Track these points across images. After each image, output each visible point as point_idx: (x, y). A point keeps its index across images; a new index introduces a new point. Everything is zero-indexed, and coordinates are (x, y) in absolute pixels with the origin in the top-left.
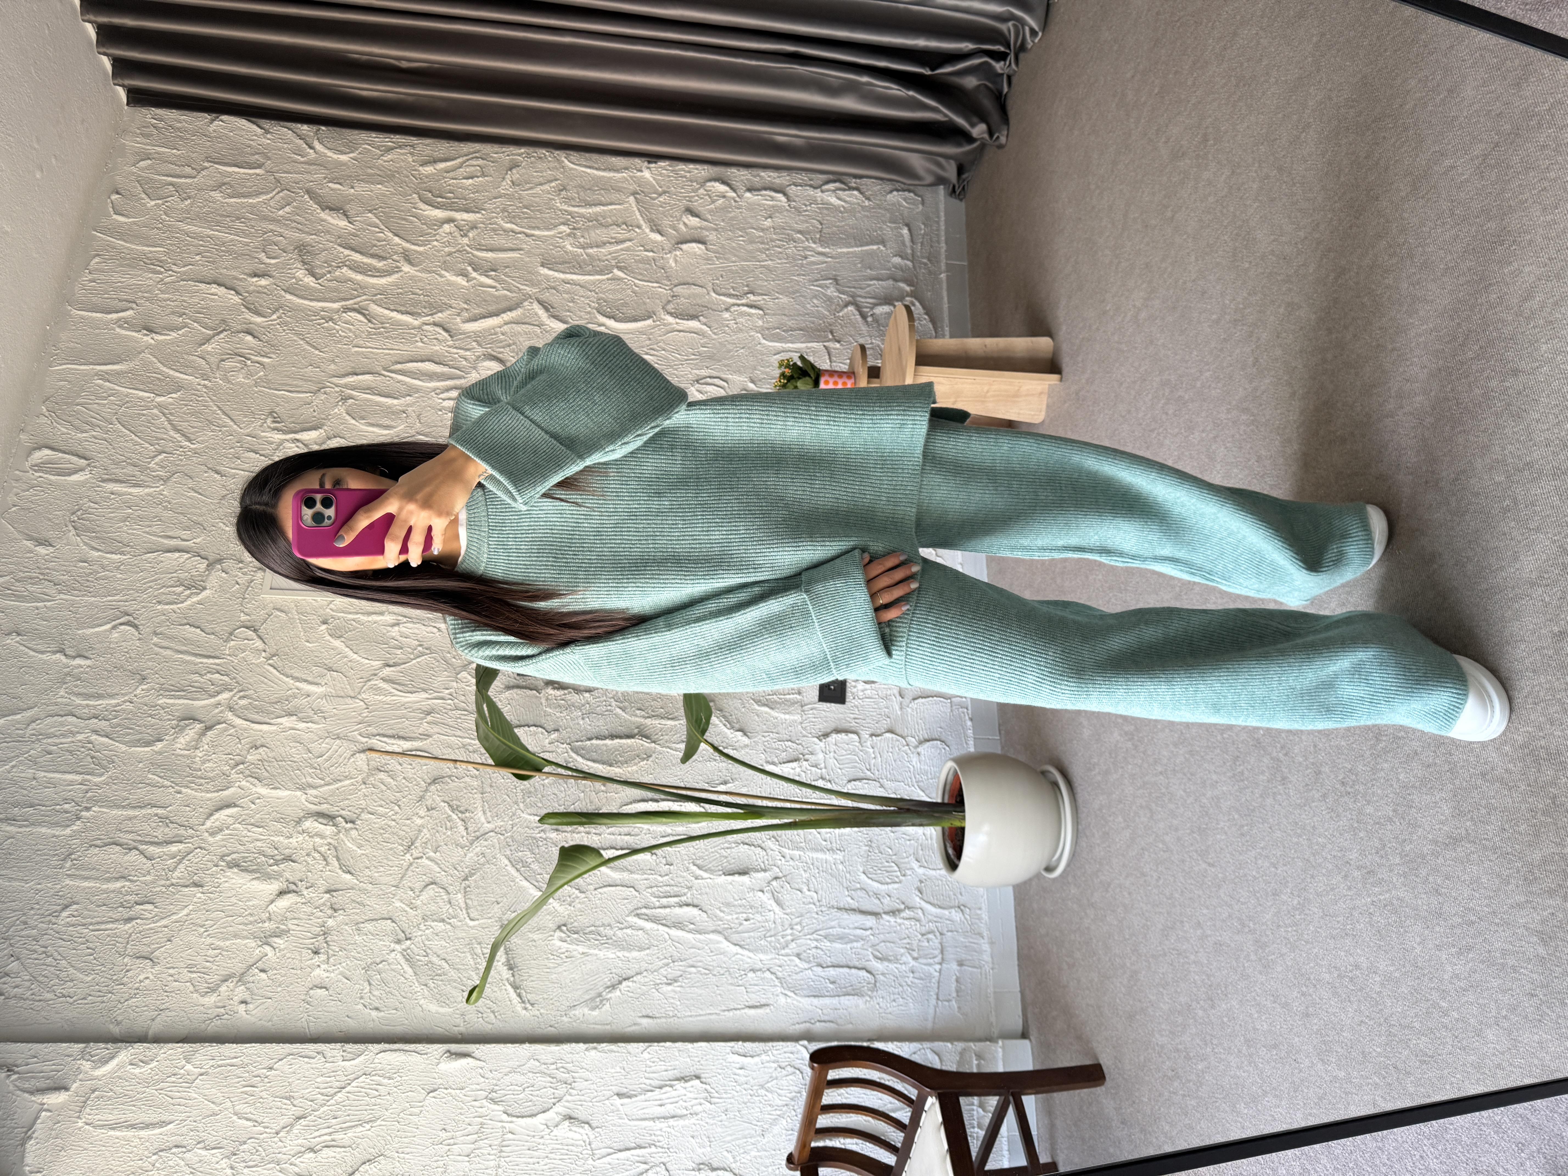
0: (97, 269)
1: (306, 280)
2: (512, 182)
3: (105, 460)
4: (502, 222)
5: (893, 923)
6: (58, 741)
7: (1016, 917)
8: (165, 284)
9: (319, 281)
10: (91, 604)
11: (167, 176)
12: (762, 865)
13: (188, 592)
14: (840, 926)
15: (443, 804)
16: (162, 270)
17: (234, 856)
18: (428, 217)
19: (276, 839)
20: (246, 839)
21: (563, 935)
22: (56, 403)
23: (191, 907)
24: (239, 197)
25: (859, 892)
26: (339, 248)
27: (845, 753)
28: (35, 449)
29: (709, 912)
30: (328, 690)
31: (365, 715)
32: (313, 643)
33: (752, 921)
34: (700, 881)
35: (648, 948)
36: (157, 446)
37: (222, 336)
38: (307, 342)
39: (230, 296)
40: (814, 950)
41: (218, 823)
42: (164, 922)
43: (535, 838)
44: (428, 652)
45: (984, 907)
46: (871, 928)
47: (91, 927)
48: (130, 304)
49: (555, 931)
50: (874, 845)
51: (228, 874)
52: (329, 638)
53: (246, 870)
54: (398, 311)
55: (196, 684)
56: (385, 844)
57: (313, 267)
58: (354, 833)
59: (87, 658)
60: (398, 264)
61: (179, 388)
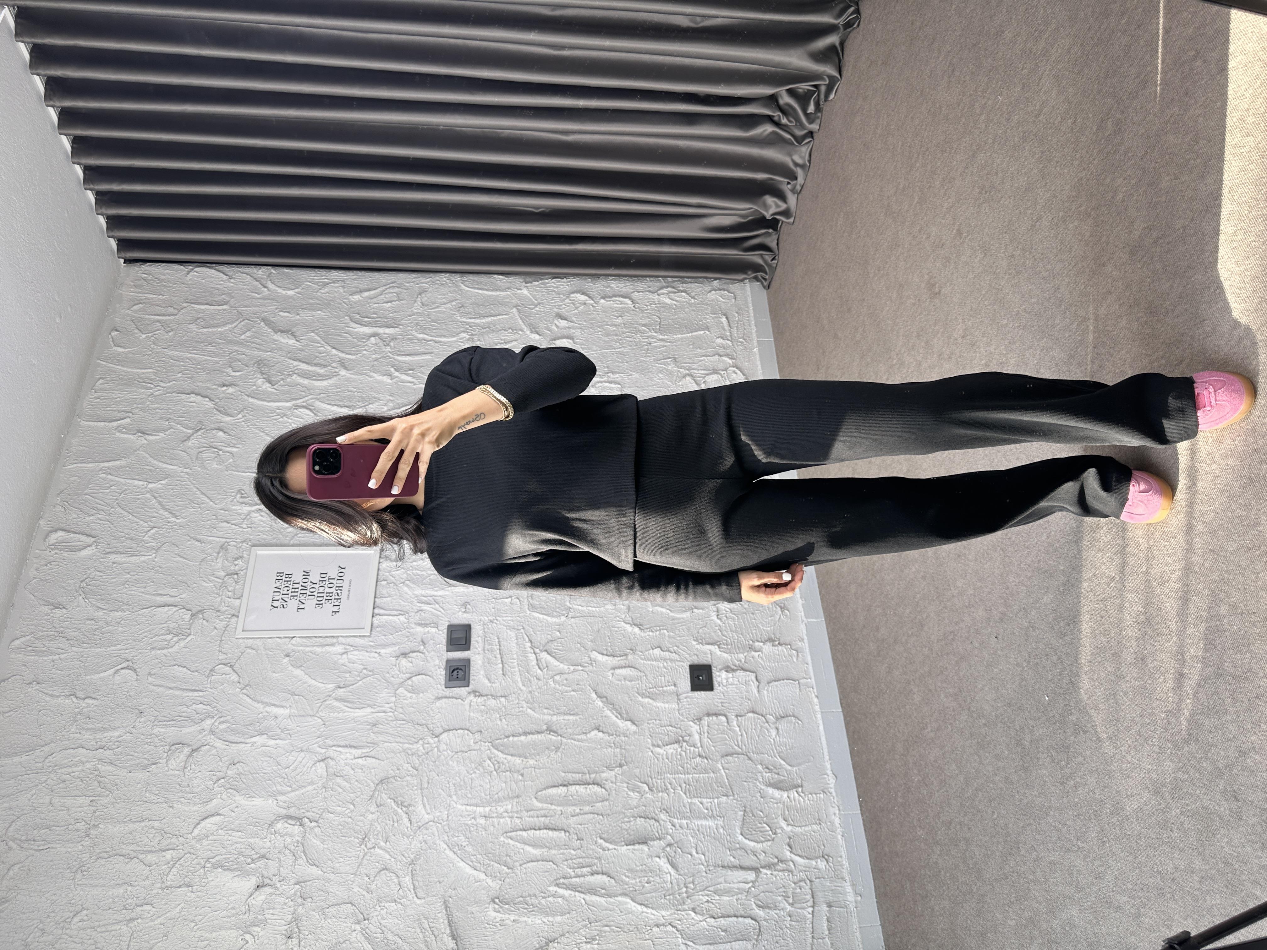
0: (101, 389)
1: (264, 387)
2: (422, 303)
3: (108, 536)
4: (414, 333)
5: (769, 876)
6: (70, 770)
7: (870, 861)
8: (155, 396)
9: (275, 387)
10: (98, 653)
11: (155, 315)
12: (657, 834)
13: (176, 639)
14: (726, 882)
15: (389, 800)
16: (152, 386)
17: (218, 858)
18: (357, 332)
19: (252, 840)
20: (228, 842)
21: (497, 906)
22: (69, 495)
23: (183, 905)
24: (210, 327)
25: (739, 851)
26: (289, 360)
27: (716, 732)
28: (51, 532)
29: (616, 878)
30: (292, 711)
31: (322, 730)
32: (278, 673)
33: (652, 883)
34: (607, 852)
35: (569, 913)
36: (149, 523)
37: (199, 433)
38: (267, 434)
39: (205, 403)
40: (706, 904)
41: (204, 831)
42: (160, 920)
43: (468, 825)
44: (371, 673)
45: (844, 854)
46: (752, 882)
47: (99, 930)
48: (127, 414)
49: (489, 904)
50: (748, 810)
51: (213, 874)
52: (290, 668)
53: (229, 870)
54: (338, 406)
55: (184, 714)
56: (343, 838)
57: (269, 376)
58: (317, 830)
59: (94, 698)
60: (336, 370)
61: (167, 476)
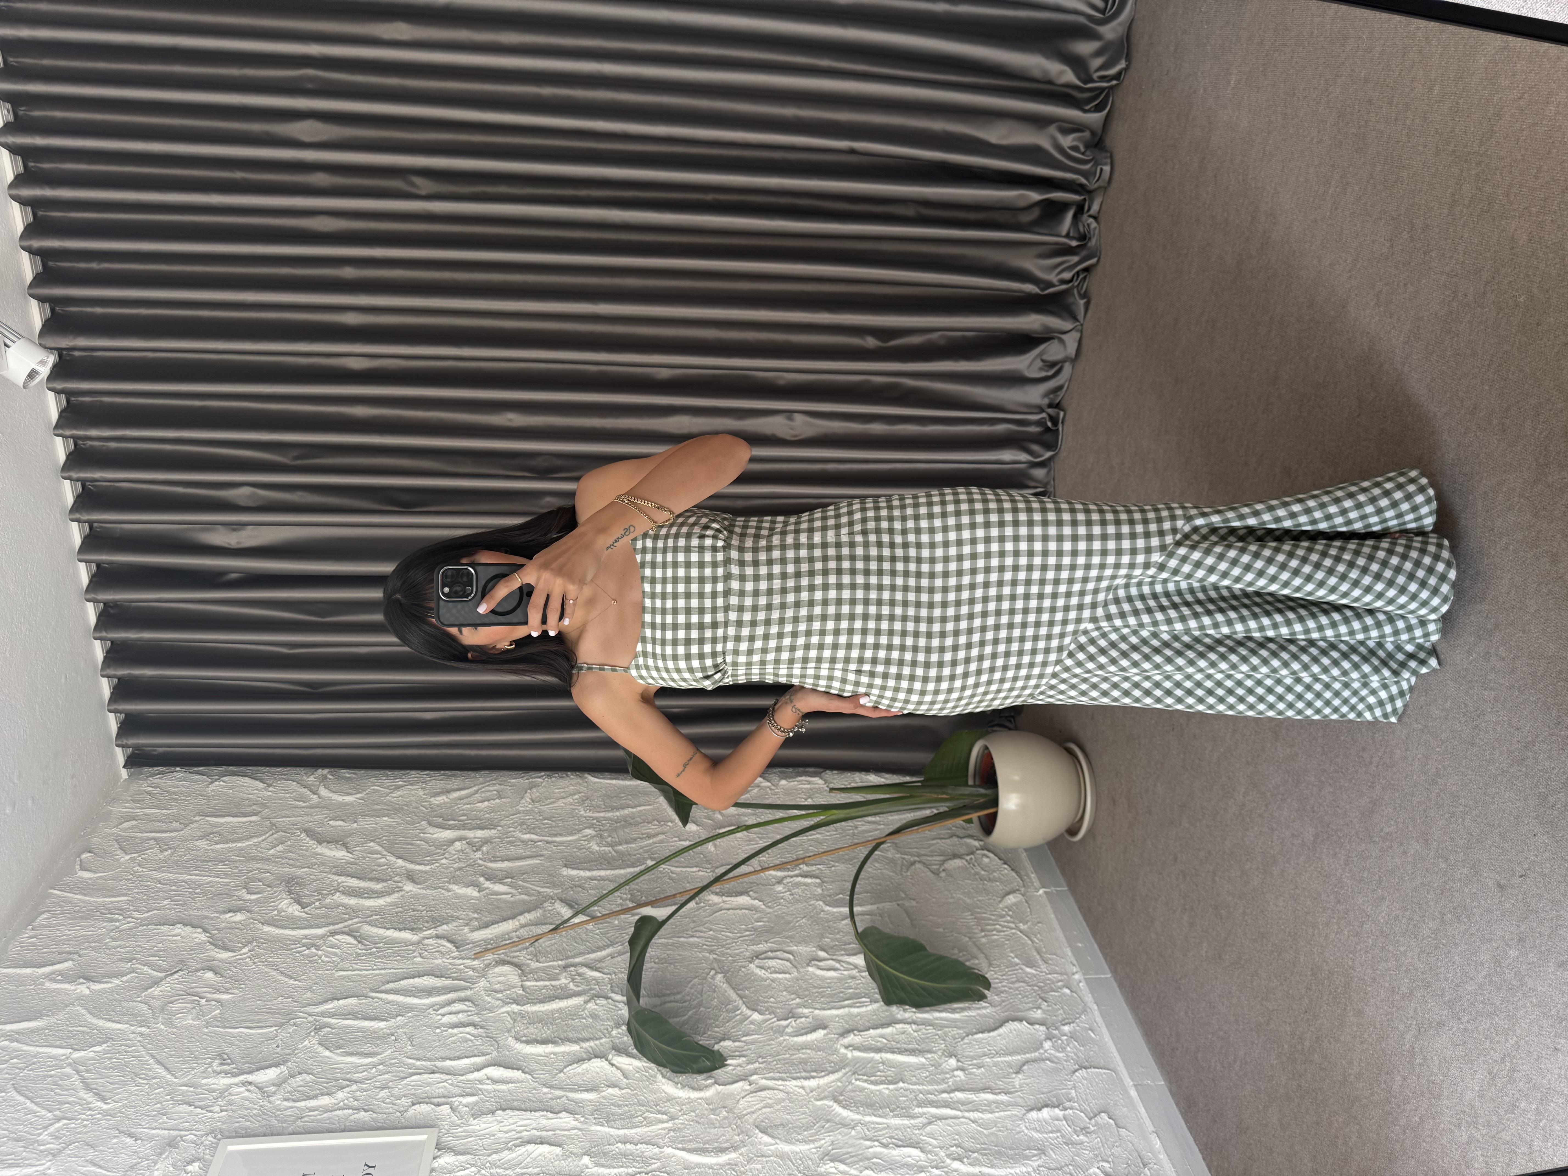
0: (42, 925)
1: (290, 910)
2: (532, 799)
4: (518, 834)
8: (120, 931)
9: (306, 910)
11: (151, 832)
16: (121, 917)
18: (436, 838)
24: (227, 843)
26: (333, 876)
37: (176, 976)
38: (281, 972)
39: (195, 935)
48: (71, 956)
54: (395, 929)
57: (300, 896)
60: (400, 884)
61: (107, 1038)
